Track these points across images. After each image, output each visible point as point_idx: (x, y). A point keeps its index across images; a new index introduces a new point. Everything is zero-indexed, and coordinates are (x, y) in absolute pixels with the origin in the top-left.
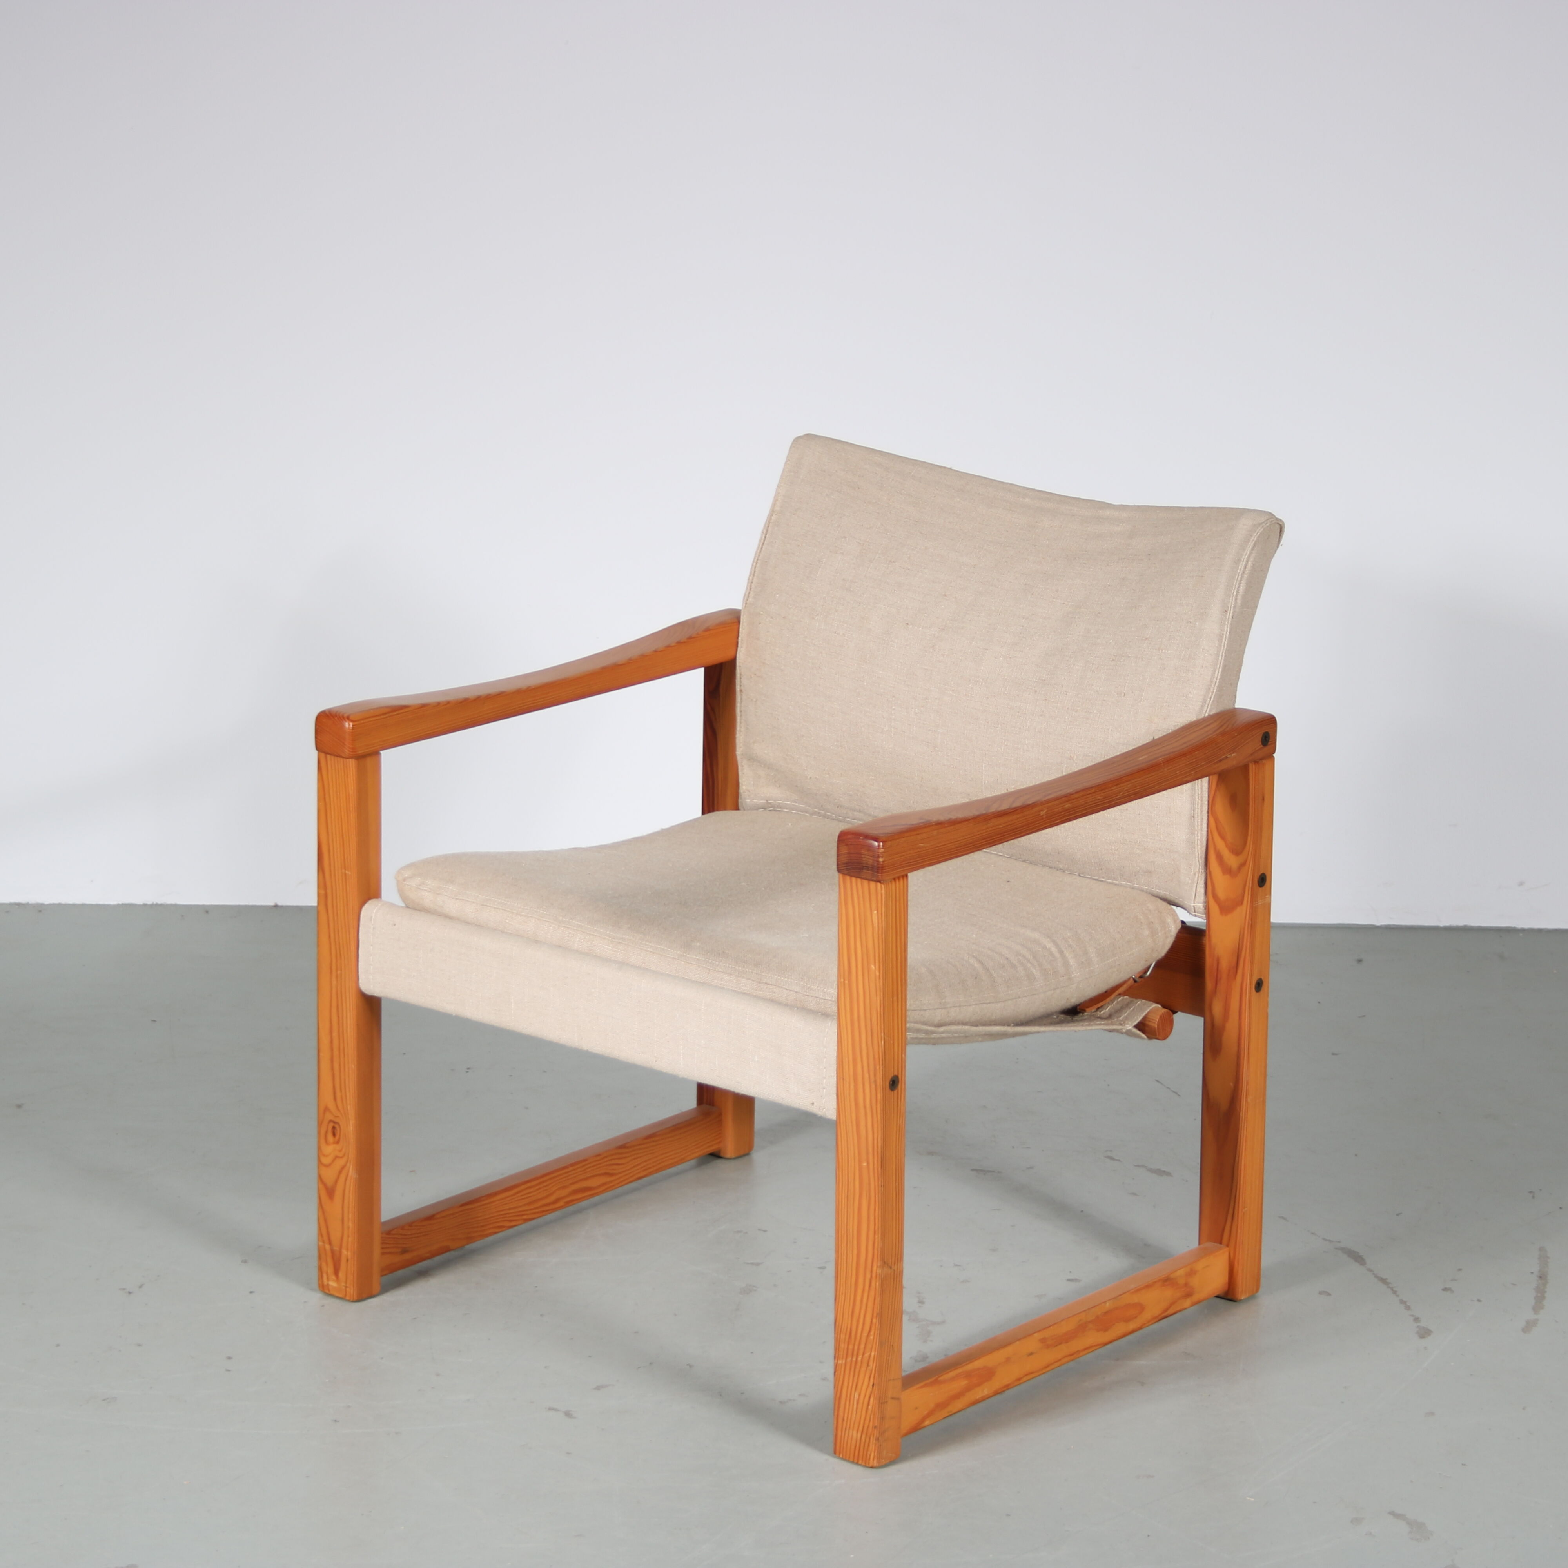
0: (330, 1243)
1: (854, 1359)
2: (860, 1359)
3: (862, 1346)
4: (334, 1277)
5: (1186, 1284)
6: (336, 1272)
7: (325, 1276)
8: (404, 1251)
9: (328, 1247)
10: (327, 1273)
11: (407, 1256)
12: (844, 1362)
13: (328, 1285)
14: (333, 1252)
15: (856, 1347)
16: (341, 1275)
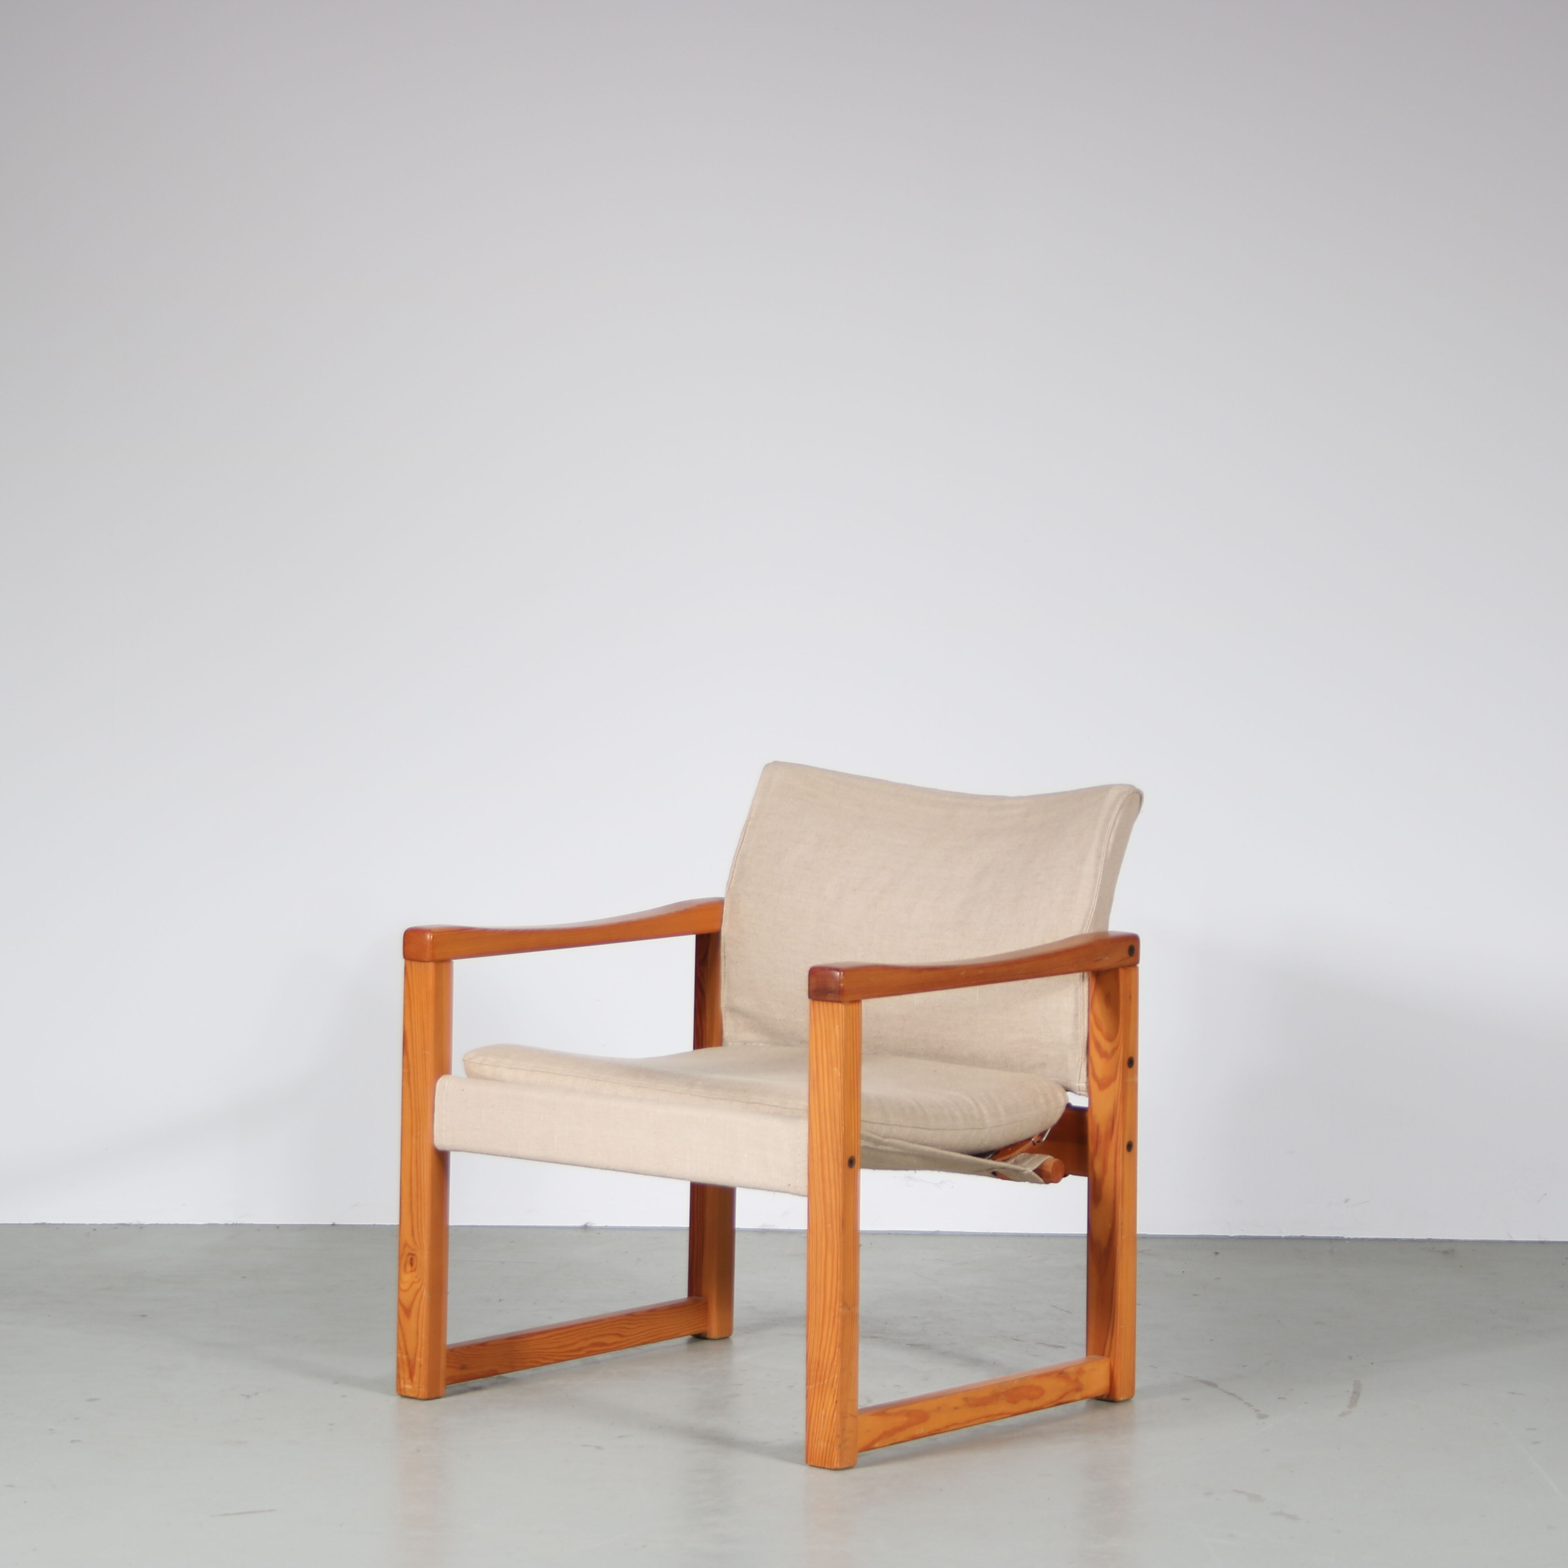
0: (407, 1354)
1: (822, 1383)
2: (826, 1382)
3: (828, 1372)
4: (409, 1381)
5: (1077, 1380)
6: (411, 1376)
7: (402, 1382)
8: (463, 1368)
9: (405, 1357)
10: (404, 1379)
11: (465, 1372)
12: (814, 1386)
14: (409, 1361)
15: (823, 1373)
16: (415, 1378)
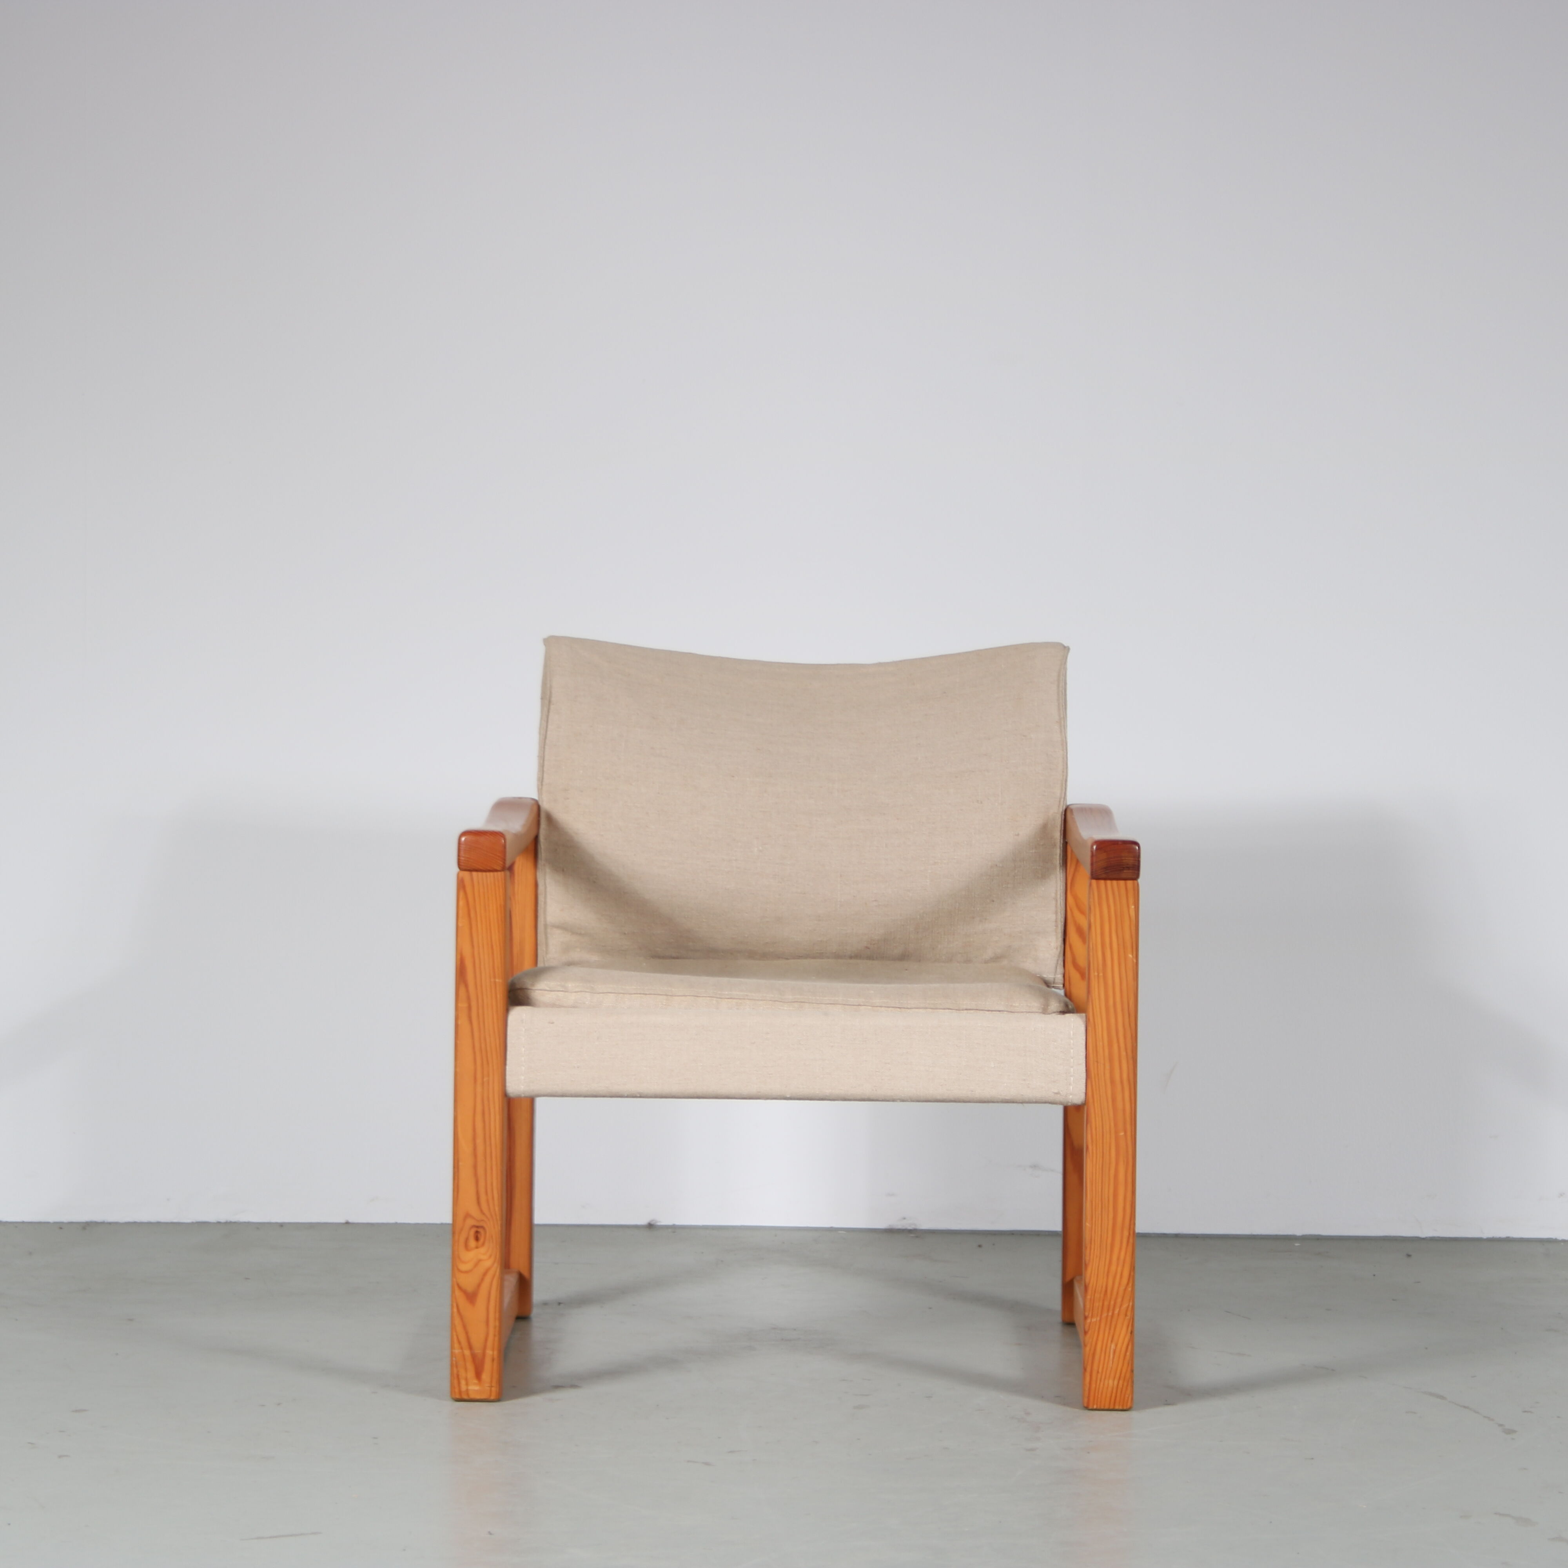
0: (470, 1348)
1: (1110, 1314)
2: (1116, 1312)
3: (1119, 1300)
4: (476, 1381)
6: (478, 1375)
7: (463, 1382)
9: (467, 1352)
10: (466, 1379)
12: (1098, 1319)
13: (467, 1390)
15: (1112, 1303)
16: (485, 1376)
